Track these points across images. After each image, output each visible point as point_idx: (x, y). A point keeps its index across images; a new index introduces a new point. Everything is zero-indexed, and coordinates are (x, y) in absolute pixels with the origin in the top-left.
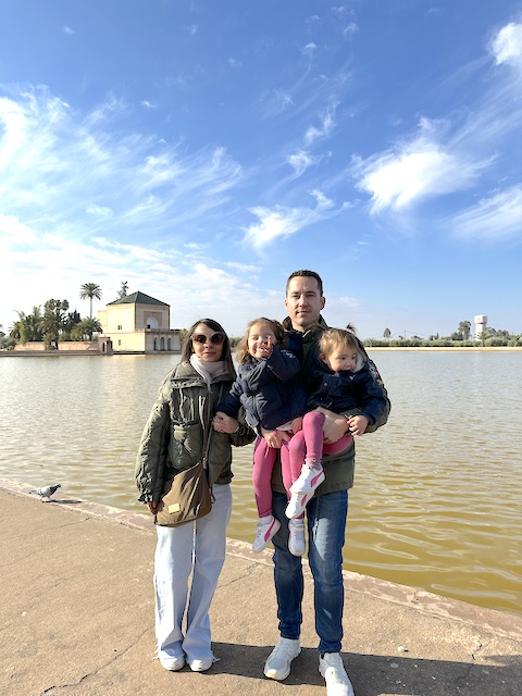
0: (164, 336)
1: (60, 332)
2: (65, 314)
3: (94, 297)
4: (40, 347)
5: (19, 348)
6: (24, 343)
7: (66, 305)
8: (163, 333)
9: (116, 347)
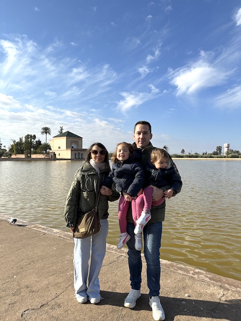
0: (80, 152)
1: (32, 150)
2: (34, 141)
3: (48, 133)
4: (23, 156)
5: (13, 156)
6: (16, 155)
7: (34, 137)
8: (79, 151)
9: (58, 157)
